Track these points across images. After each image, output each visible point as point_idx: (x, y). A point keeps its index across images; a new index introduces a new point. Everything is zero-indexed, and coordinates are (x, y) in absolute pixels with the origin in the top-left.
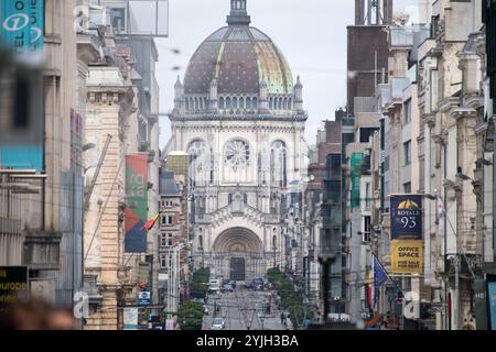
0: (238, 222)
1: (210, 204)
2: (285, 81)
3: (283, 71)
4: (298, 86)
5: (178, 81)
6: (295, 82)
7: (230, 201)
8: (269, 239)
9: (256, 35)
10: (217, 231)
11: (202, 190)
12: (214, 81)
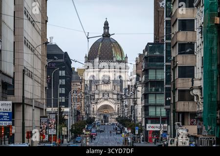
0: (106, 103)
1: (96, 97)
2: (122, 56)
3: (121, 53)
4: (126, 57)
5: (86, 56)
6: (125, 56)
7: (103, 96)
8: (117, 109)
9: (112, 40)
10: (99, 106)
11: (94, 92)
12: (98, 56)
